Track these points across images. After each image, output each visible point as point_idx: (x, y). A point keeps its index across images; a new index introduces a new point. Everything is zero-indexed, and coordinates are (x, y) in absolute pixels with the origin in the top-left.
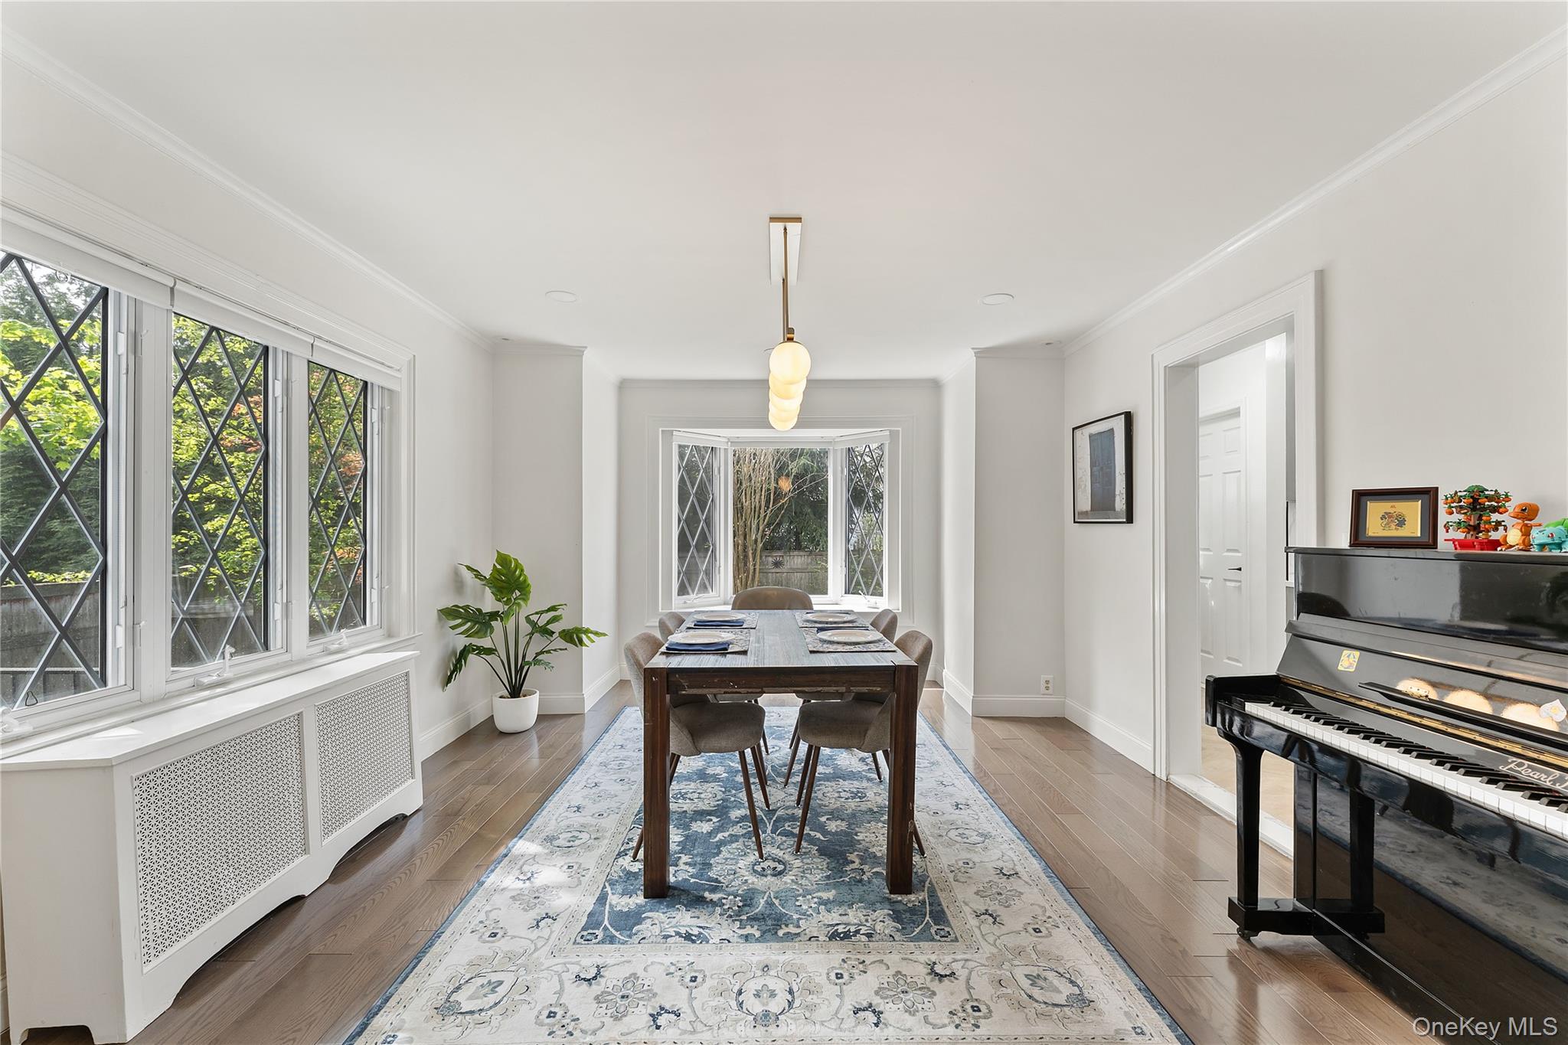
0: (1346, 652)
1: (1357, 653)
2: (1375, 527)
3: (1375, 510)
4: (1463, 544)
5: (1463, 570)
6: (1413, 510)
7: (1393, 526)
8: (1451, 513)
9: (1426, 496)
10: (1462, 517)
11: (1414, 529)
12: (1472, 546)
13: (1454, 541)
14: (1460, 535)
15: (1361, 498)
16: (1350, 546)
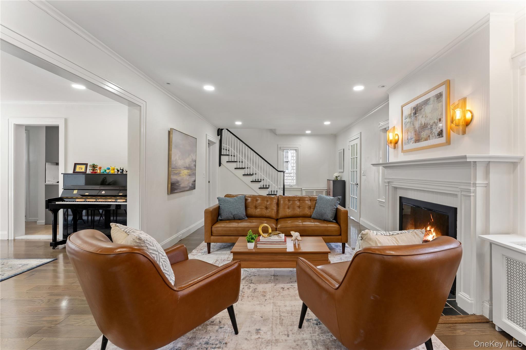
0: (75, 190)
1: (77, 190)
2: (77, 170)
3: (78, 166)
4: (92, 172)
5: (85, 176)
6: (84, 167)
7: (80, 169)
8: (90, 168)
9: (86, 165)
10: (92, 168)
11: (83, 170)
12: (93, 173)
13: (91, 172)
14: (92, 171)
15: (76, 164)
16: (73, 173)
